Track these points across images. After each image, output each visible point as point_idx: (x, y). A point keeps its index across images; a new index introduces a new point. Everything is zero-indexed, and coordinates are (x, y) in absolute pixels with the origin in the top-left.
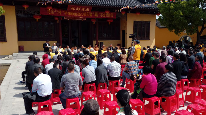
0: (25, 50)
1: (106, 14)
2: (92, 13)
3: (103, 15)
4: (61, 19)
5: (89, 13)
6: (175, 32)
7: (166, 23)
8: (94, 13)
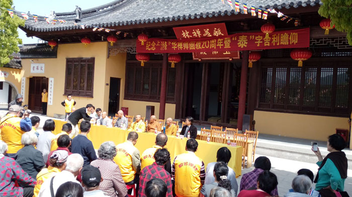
1: (271, 36)
2: (231, 39)
3: (262, 42)
5: (223, 41)
8: (238, 39)
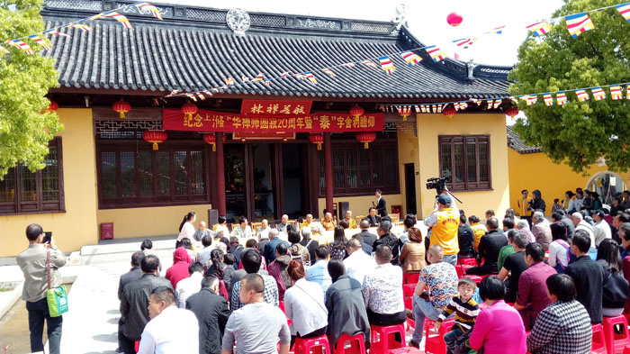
0: (116, 235)
1: (352, 118)
2: (312, 118)
3: (344, 123)
4: (224, 139)
5: (304, 120)
6: (571, 164)
7: (539, 138)
8: (319, 119)
